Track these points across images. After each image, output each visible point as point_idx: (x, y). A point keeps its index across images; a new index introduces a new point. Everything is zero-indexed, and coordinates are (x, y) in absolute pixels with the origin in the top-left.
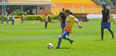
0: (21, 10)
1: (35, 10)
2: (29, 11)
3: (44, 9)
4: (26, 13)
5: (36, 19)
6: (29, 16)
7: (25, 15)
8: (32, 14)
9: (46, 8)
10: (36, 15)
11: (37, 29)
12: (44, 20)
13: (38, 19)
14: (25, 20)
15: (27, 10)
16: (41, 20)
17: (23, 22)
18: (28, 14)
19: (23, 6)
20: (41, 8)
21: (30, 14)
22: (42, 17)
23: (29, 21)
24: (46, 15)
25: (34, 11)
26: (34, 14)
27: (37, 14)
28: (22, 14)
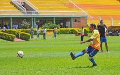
0: (53, 23)
1: (70, 22)
2: (62, 24)
3: (79, 22)
4: (59, 26)
5: (70, 33)
6: (63, 29)
7: (58, 28)
8: (66, 27)
9: (81, 21)
10: (70, 29)
11: (71, 44)
12: (79, 34)
13: (73, 32)
14: (58, 34)
15: (60, 23)
16: (76, 34)
17: (55, 36)
18: (61, 27)
19: (56, 18)
20: (76, 21)
21: (63, 27)
22: (77, 31)
23: (63, 36)
25: (68, 24)
26: (68, 27)
27: (71, 27)
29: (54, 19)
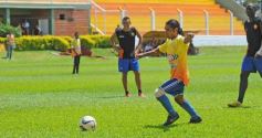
0: (4, 22)
1: (46, 21)
2: (27, 25)
3: (71, 20)
4: (18, 29)
5: (47, 48)
6: (29, 38)
7: (17, 36)
8: (36, 33)
9: (74, 17)
10: (49, 37)
11: (51, 75)
12: (70, 51)
13: (54, 46)
14: (17, 49)
15: (24, 21)
16: (62, 49)
17: (9, 56)
18: (25, 34)
19: (11, 9)
20: (62, 17)
21: (31, 34)
22: (66, 43)
23: (28, 54)
24: (76, 36)
25: (42, 24)
26: (41, 34)
27: (50, 33)
28: (9, 33)
29: (8, 13)
